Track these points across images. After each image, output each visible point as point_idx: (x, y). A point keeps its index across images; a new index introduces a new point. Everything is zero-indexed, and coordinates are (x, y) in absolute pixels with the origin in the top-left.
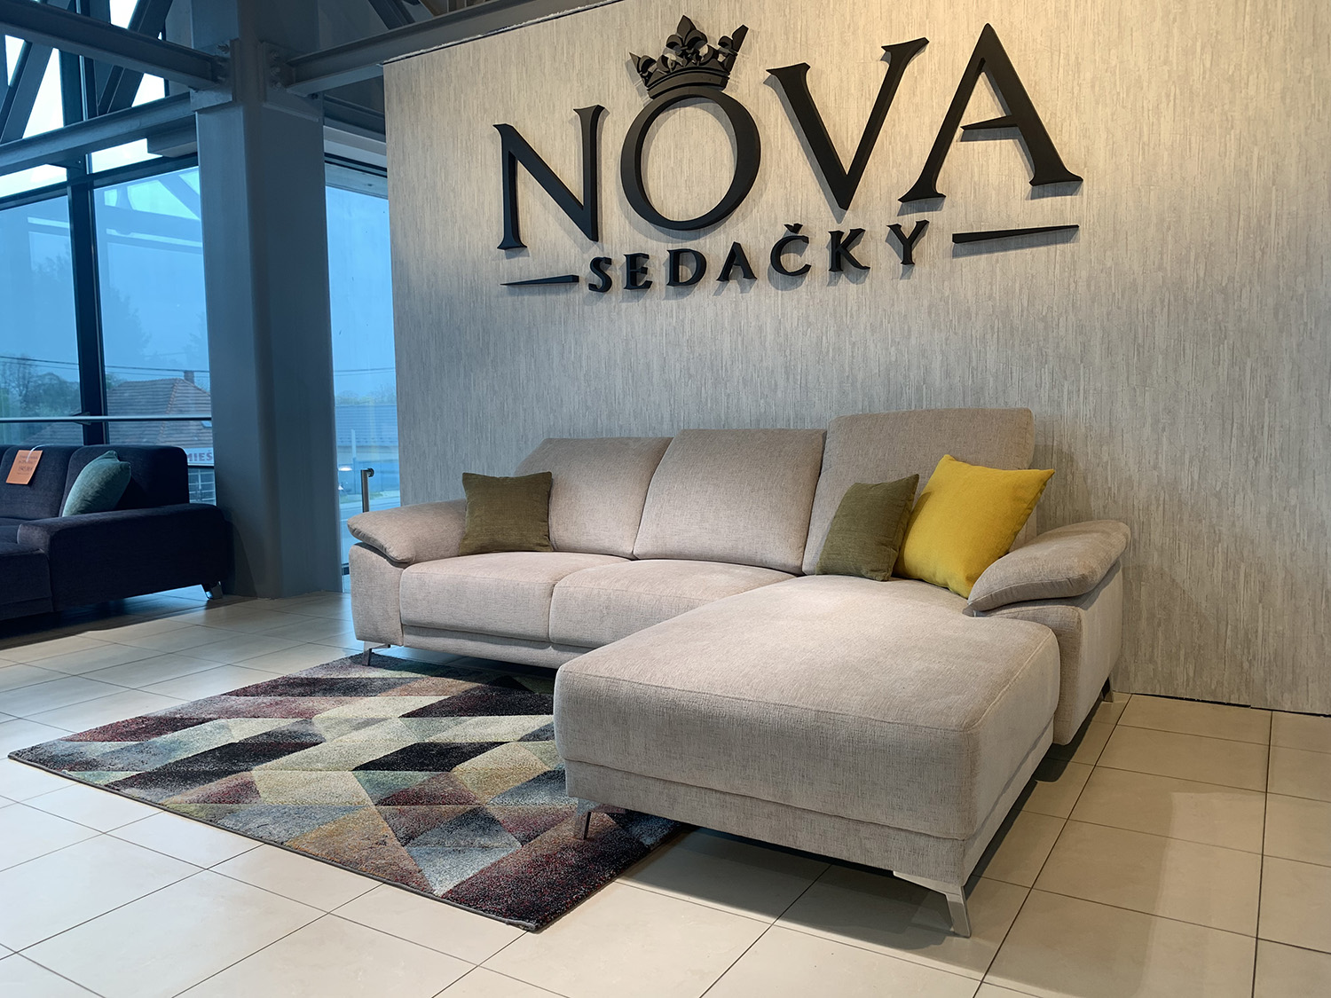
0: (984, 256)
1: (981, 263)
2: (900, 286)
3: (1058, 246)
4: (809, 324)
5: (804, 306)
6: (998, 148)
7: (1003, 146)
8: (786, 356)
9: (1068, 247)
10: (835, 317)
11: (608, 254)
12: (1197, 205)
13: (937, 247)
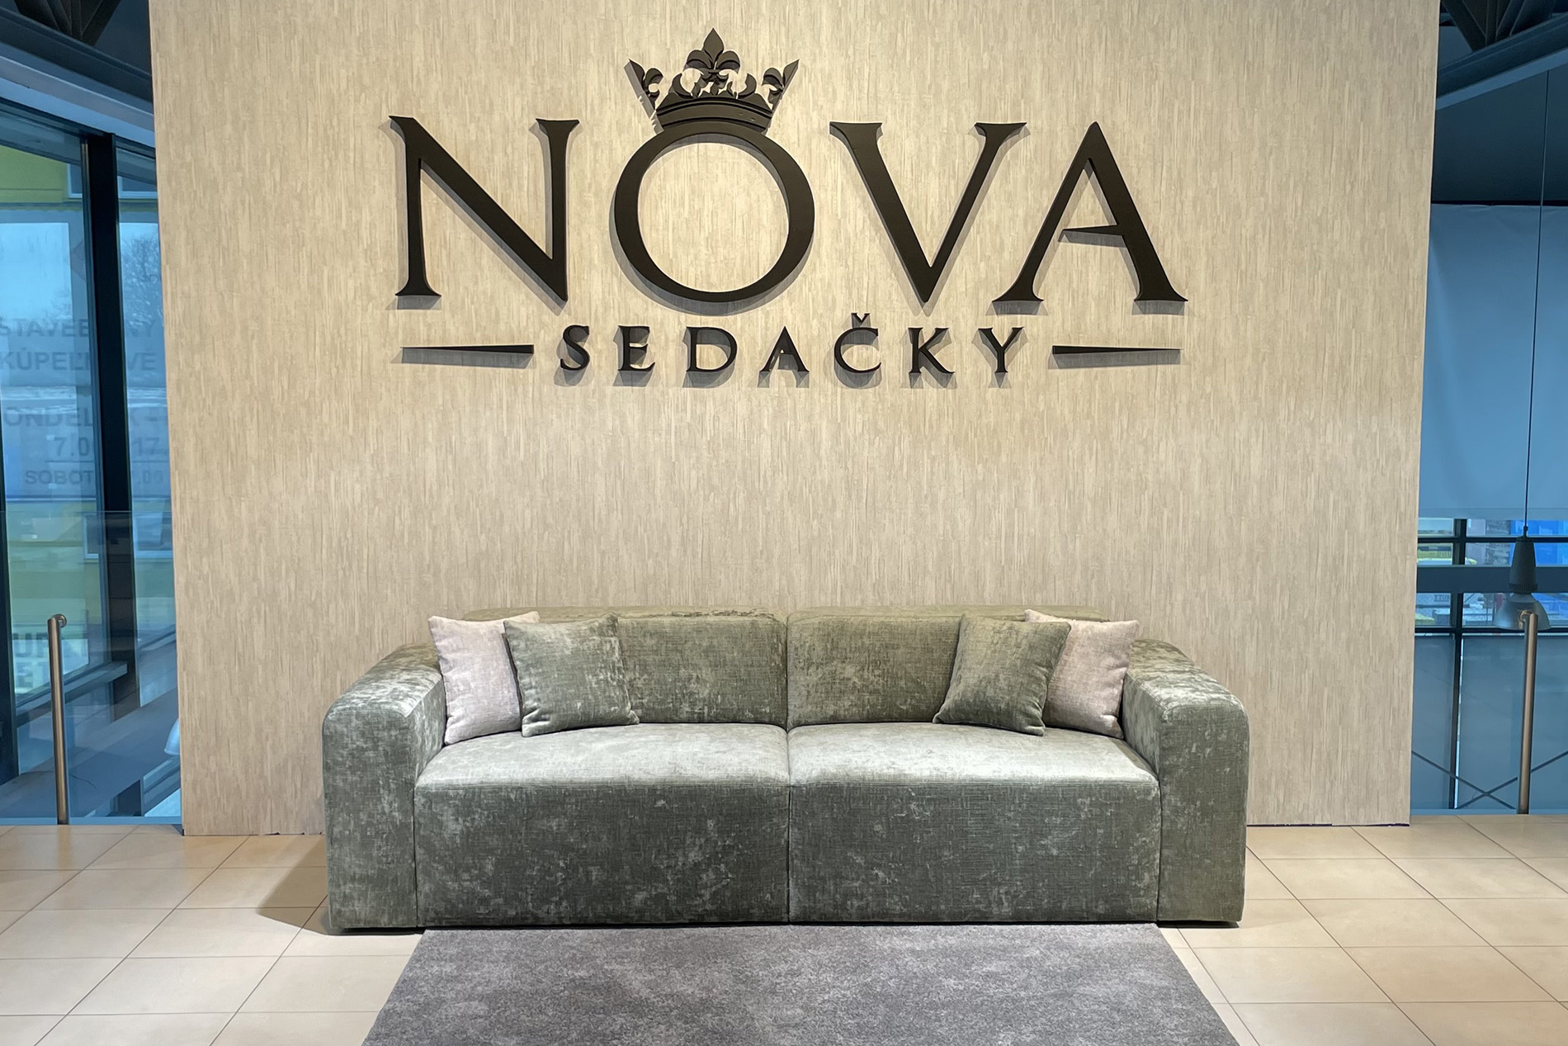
0: (1082, 370)
1: (1080, 376)
2: (988, 396)
3: (1159, 366)
4: (878, 432)
5: (870, 410)
6: (1098, 255)
7: (1104, 253)
8: (846, 468)
9: (1170, 369)
10: (910, 426)
11: (584, 319)
12: (1288, 340)
13: (1031, 356)
